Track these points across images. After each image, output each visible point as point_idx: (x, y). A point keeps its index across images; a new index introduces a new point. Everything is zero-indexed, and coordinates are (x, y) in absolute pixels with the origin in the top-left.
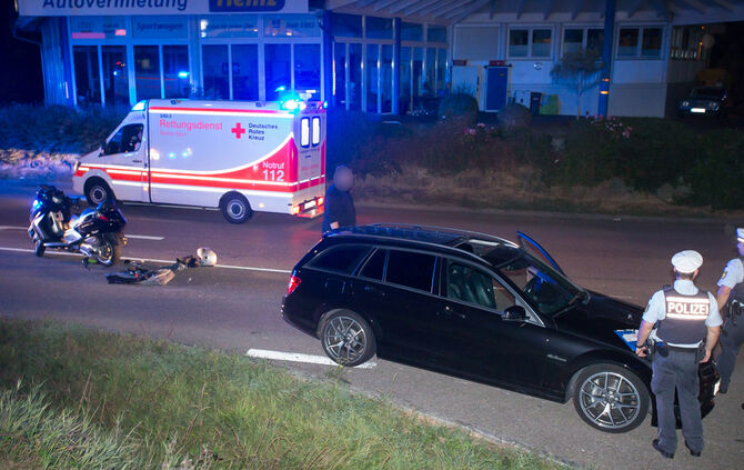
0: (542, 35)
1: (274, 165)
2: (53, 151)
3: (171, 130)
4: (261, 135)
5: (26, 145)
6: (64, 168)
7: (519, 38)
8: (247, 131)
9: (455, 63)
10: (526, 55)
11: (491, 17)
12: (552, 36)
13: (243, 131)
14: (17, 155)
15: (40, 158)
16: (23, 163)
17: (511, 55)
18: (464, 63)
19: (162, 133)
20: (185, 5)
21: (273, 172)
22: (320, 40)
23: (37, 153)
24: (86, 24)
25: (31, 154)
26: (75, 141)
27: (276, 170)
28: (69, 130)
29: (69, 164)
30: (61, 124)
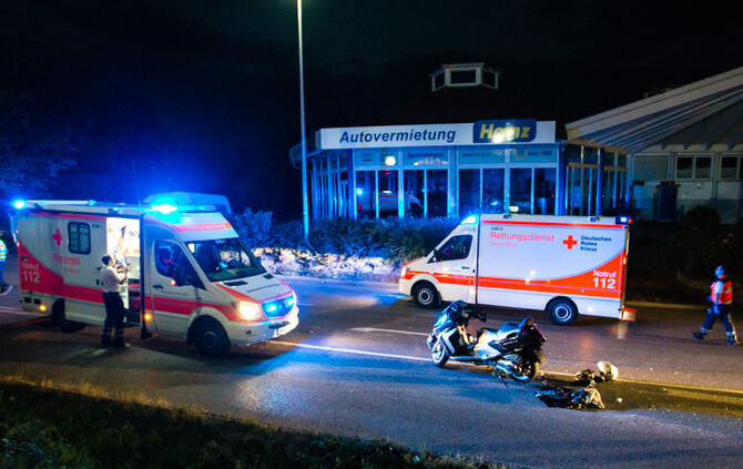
0: (704, 163)
1: (605, 274)
2: (361, 256)
3: (500, 241)
4: (593, 247)
5: (339, 250)
6: (368, 269)
7: (684, 163)
8: (579, 243)
9: (635, 183)
10: (690, 177)
11: (686, 148)
12: (712, 163)
13: (575, 243)
14: (331, 258)
15: (350, 261)
16: (335, 264)
17: (678, 177)
18: (642, 183)
19: (493, 243)
20: (453, 138)
21: (603, 280)
22: (556, 165)
23: (349, 256)
24: (367, 154)
25: (343, 257)
26: (382, 247)
27: (607, 278)
28: (376, 238)
29: (373, 267)
30: (368, 233)
